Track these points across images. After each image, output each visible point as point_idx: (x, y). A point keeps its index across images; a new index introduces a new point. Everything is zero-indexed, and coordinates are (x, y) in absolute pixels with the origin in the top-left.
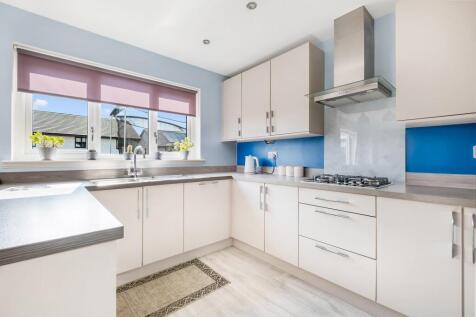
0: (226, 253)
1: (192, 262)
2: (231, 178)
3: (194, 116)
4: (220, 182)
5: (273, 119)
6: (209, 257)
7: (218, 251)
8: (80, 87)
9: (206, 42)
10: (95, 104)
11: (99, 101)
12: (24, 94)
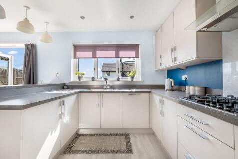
0: (147, 137)
1: (126, 135)
2: (150, 92)
3: (138, 57)
4: (143, 94)
5: (176, 52)
6: (136, 136)
7: (143, 134)
8: (90, 54)
9: (132, 17)
10: (95, 59)
11: (96, 58)
12: (76, 59)
